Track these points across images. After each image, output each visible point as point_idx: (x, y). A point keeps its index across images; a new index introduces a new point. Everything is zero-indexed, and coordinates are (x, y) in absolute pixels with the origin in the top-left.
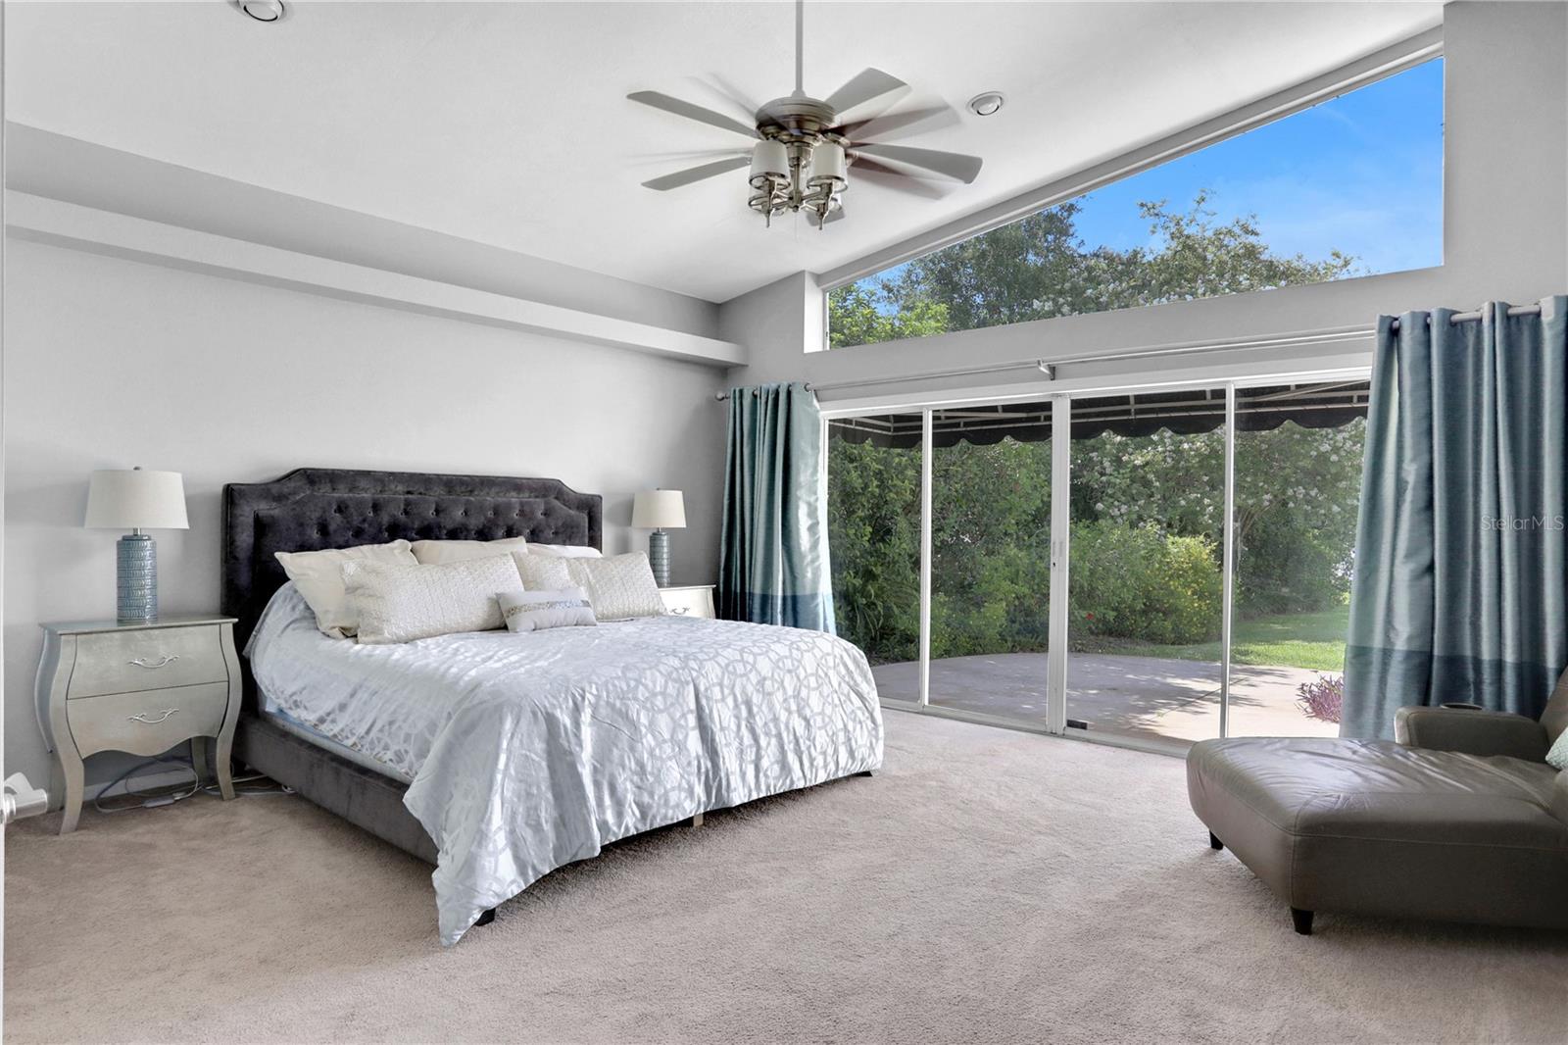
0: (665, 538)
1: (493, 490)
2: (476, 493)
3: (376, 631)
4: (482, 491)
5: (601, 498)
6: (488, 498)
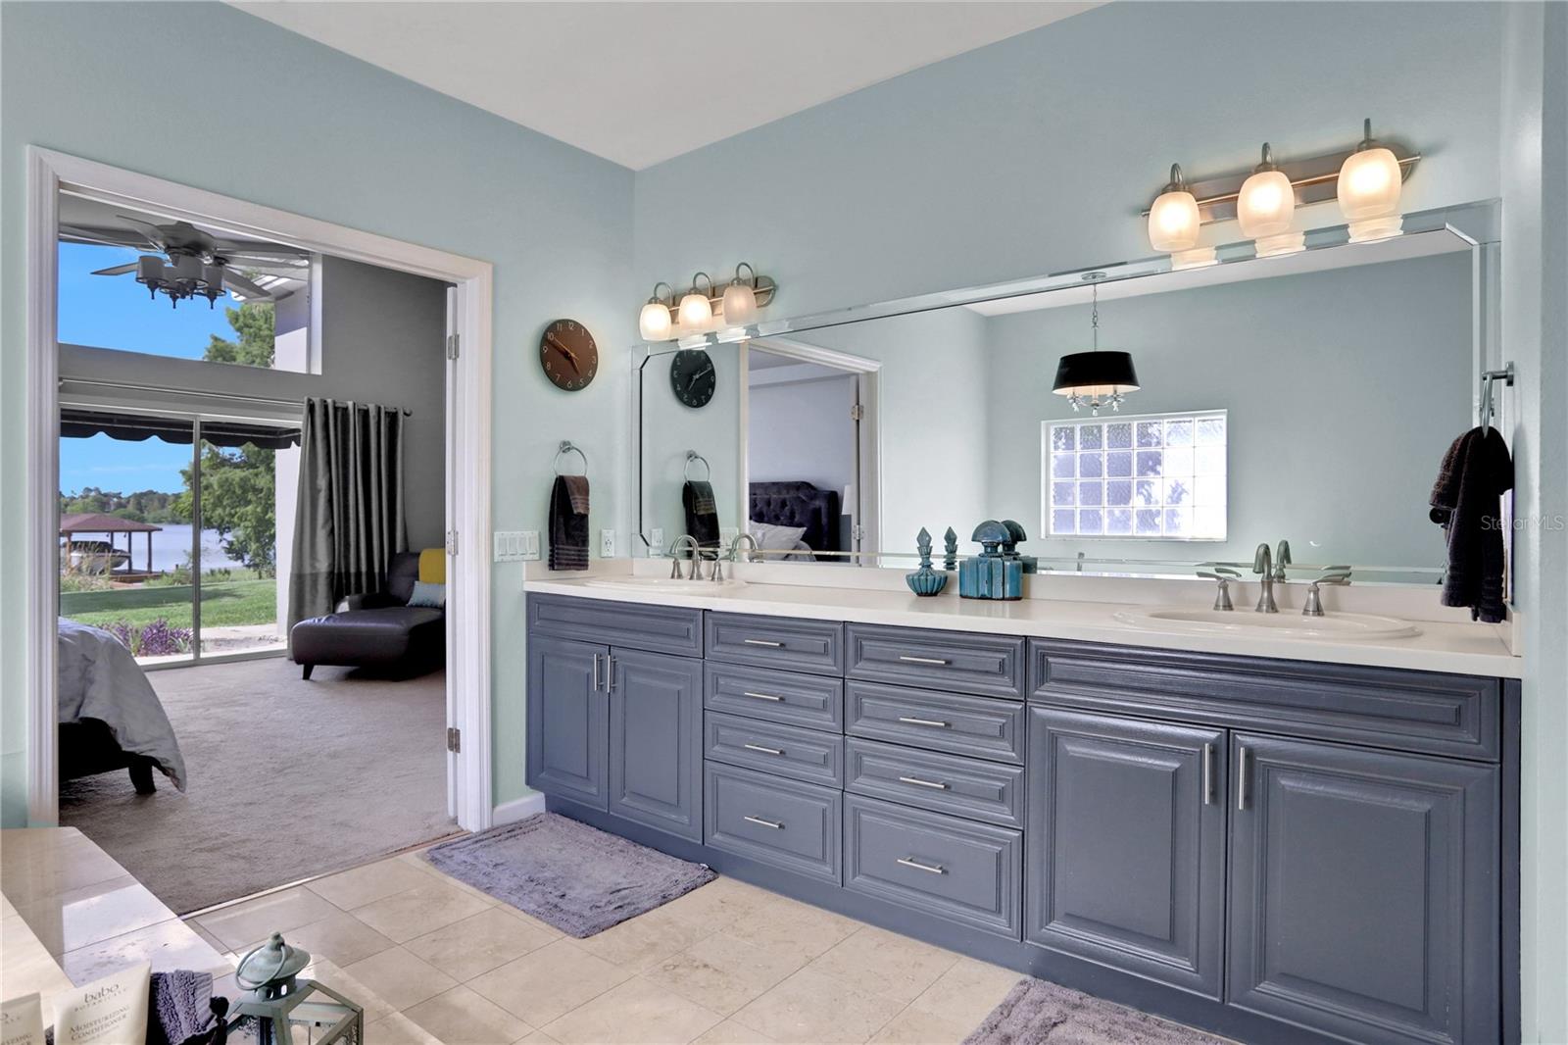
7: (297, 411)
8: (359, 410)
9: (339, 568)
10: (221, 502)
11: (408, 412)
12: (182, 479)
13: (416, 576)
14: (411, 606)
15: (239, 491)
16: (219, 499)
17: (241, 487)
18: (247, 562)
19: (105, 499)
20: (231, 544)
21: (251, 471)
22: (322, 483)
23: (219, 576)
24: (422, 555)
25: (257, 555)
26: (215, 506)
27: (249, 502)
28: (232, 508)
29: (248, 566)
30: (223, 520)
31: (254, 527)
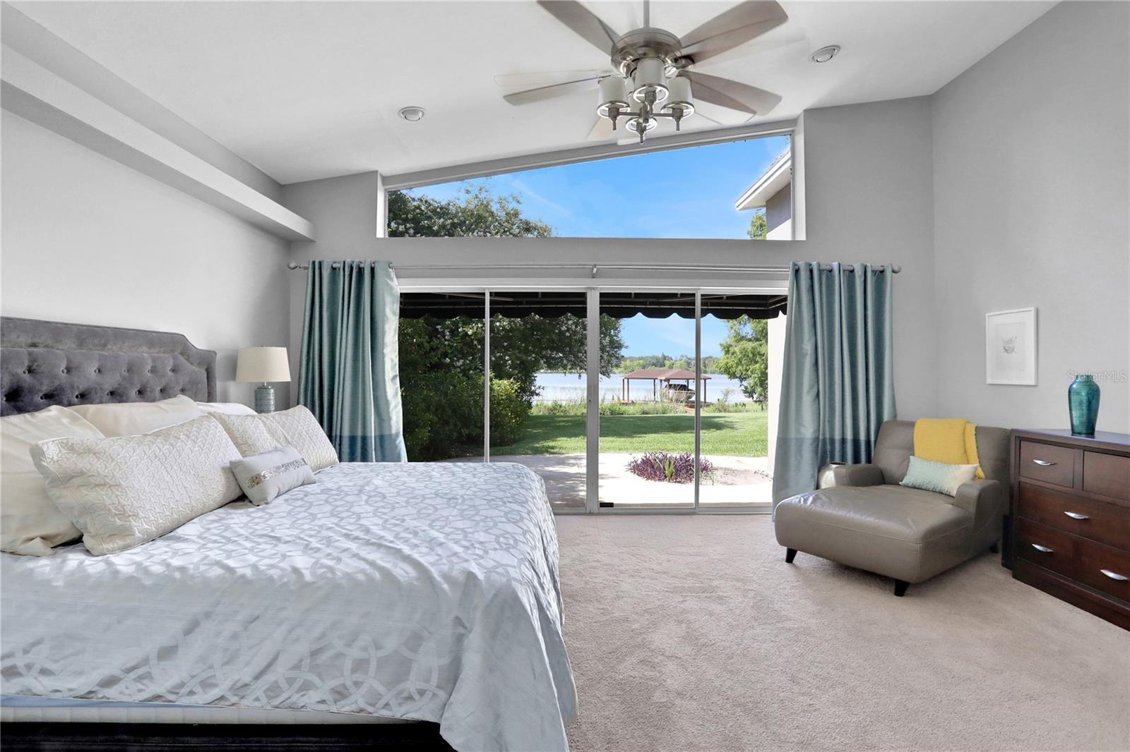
0: (272, 391)
1: (126, 344)
2: (109, 347)
3: (124, 532)
4: (115, 344)
5: (216, 354)
6: (122, 353)
7: (784, 278)
8: (844, 271)
9: (824, 434)
10: (741, 362)
11: (896, 269)
12: (720, 348)
13: (910, 450)
14: (907, 486)
15: (751, 355)
16: (740, 360)
17: (753, 353)
18: (755, 399)
19: (689, 361)
20: (746, 388)
21: (757, 342)
22: (808, 347)
23: (740, 407)
24: (917, 425)
25: (761, 395)
26: (737, 365)
27: (756, 362)
28: (747, 366)
29: (756, 402)
30: (742, 374)
31: (760, 378)
